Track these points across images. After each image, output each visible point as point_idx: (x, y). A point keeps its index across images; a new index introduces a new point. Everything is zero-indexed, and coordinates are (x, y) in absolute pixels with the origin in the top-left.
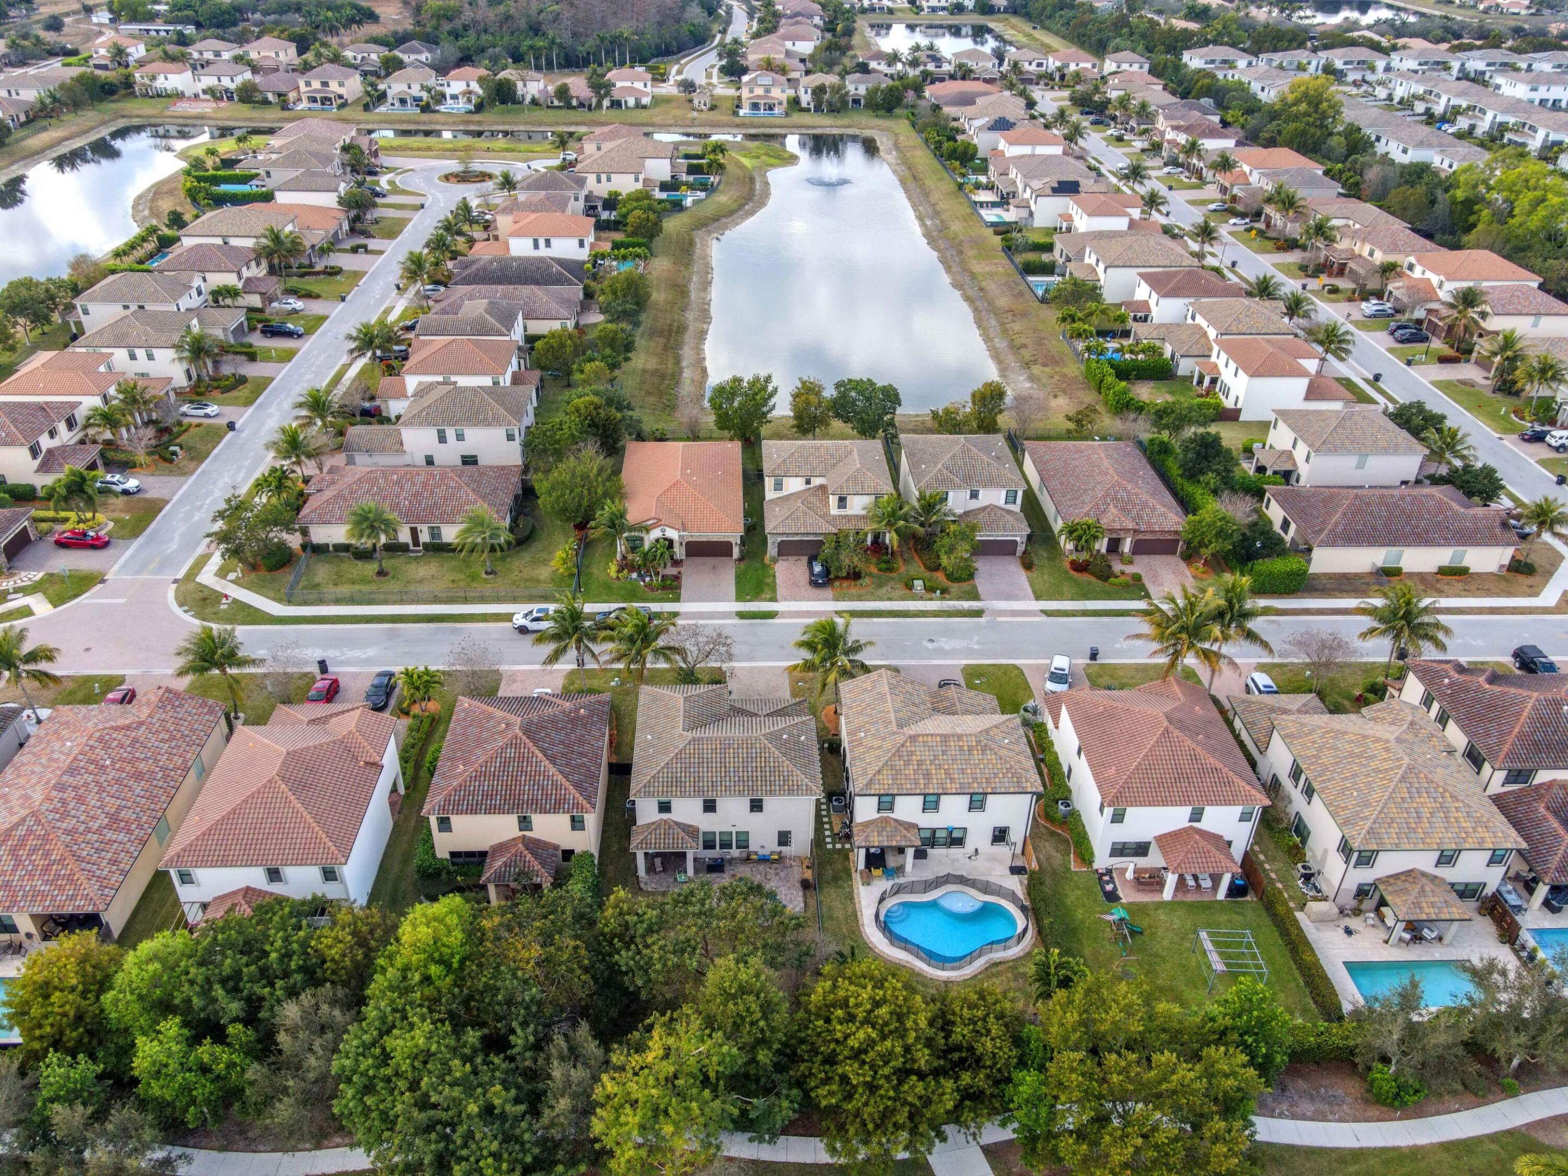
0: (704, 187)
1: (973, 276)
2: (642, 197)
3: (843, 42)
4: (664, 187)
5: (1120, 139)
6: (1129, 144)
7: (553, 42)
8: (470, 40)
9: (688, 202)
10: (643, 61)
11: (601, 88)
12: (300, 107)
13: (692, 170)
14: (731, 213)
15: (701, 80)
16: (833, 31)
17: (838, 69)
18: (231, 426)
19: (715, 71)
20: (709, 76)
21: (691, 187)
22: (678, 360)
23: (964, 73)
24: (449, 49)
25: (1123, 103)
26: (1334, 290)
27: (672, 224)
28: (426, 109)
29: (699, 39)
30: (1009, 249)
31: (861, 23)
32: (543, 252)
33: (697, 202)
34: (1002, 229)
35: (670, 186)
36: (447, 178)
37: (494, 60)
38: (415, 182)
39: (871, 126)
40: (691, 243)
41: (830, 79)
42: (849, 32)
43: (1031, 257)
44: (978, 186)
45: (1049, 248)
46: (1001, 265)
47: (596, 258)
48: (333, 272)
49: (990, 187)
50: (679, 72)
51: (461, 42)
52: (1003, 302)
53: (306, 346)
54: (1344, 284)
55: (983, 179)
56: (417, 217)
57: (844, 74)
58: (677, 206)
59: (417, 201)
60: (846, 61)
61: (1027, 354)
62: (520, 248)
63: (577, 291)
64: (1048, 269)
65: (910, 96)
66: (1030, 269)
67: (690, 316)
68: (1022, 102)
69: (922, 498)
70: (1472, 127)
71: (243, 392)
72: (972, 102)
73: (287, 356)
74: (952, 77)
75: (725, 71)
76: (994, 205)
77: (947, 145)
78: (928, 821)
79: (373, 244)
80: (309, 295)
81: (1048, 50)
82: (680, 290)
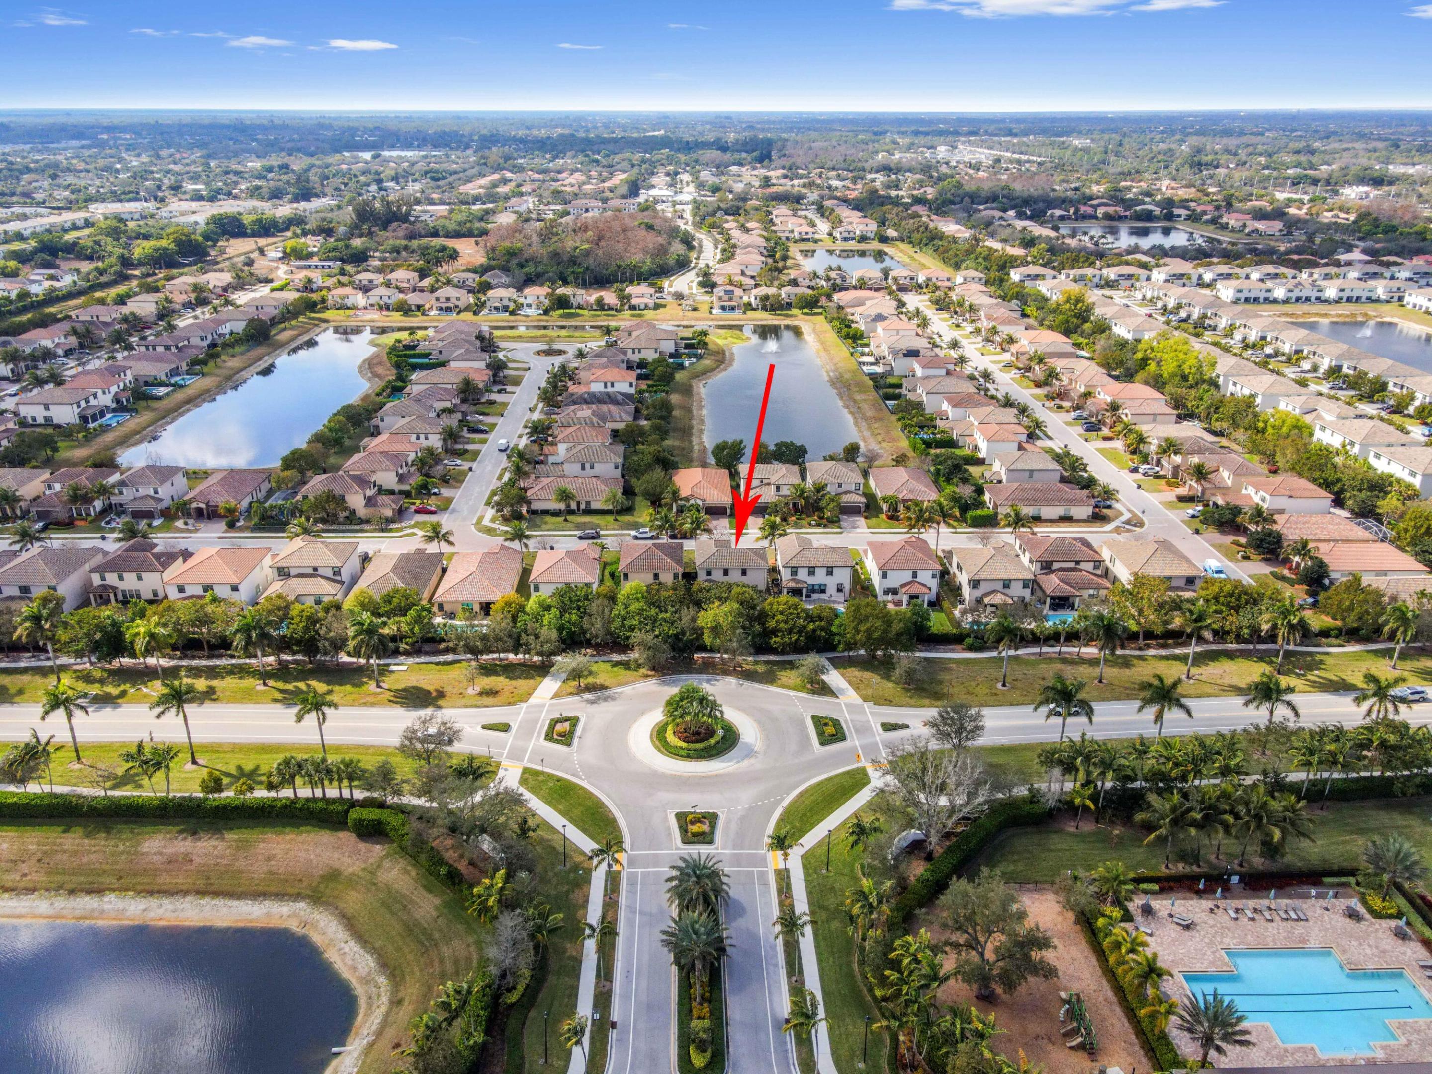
0: (694, 356)
1: (855, 401)
2: (661, 361)
3: (780, 264)
4: (672, 356)
5: (958, 326)
6: (963, 328)
7: (587, 269)
8: (530, 269)
9: (687, 364)
10: (646, 280)
11: (624, 299)
12: (432, 313)
13: (687, 346)
14: (712, 370)
15: (686, 291)
16: (772, 256)
17: (776, 283)
18: (471, 469)
19: (694, 285)
20: (690, 288)
21: (689, 356)
22: (691, 442)
23: (862, 285)
24: (520, 274)
25: (960, 304)
26: (1060, 407)
27: (679, 376)
28: (512, 313)
29: (682, 265)
30: (877, 387)
31: (794, 250)
32: (609, 389)
33: (692, 364)
34: (873, 377)
35: (675, 355)
36: (538, 353)
37: (554, 283)
38: (518, 356)
39: (798, 318)
40: (691, 386)
41: (771, 291)
42: (785, 258)
43: (890, 391)
44: (863, 354)
45: (900, 386)
46: (873, 395)
47: (641, 392)
48: (492, 403)
49: (870, 354)
50: (671, 286)
51: (525, 270)
52: (870, 413)
53: (491, 436)
54: (1066, 404)
55: (866, 350)
56: (527, 374)
57: (781, 286)
58: (681, 367)
59: (526, 366)
60: (784, 278)
61: (880, 438)
62: (597, 387)
63: (631, 409)
64: (897, 397)
65: (823, 301)
66: (887, 397)
67: (694, 422)
68: (894, 304)
69: (814, 484)
70: (1189, 316)
71: (467, 456)
72: (863, 304)
73: (484, 441)
74: (855, 288)
75: (702, 285)
76: (872, 364)
77: (846, 330)
78: (811, 580)
79: (509, 388)
80: (484, 414)
81: (923, 266)
82: (688, 410)
